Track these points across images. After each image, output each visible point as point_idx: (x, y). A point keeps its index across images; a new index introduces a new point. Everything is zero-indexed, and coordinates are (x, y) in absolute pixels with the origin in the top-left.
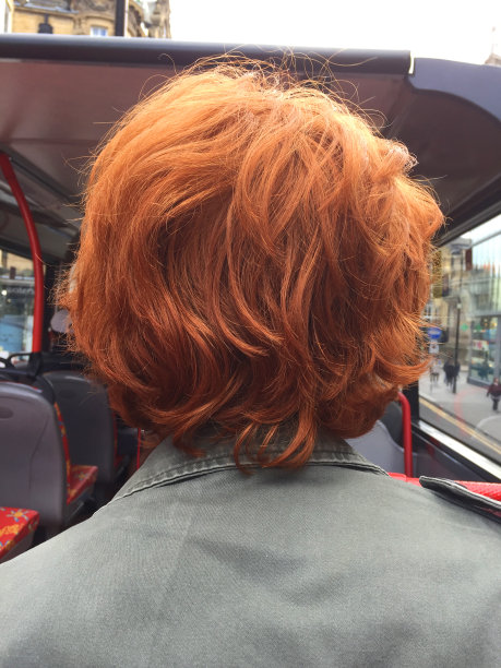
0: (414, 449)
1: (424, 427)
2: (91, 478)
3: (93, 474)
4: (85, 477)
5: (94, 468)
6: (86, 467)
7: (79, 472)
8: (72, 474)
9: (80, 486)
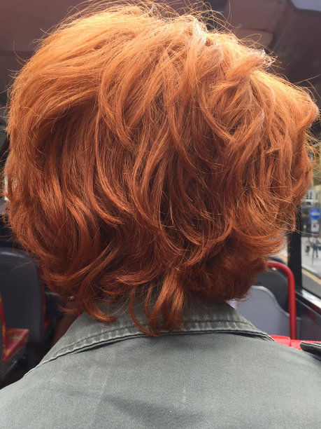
0: (298, 314)
1: (306, 295)
2: (23, 339)
3: (26, 335)
4: (18, 339)
5: (26, 331)
6: (19, 330)
7: (13, 335)
8: (7, 336)
9: (13, 346)
